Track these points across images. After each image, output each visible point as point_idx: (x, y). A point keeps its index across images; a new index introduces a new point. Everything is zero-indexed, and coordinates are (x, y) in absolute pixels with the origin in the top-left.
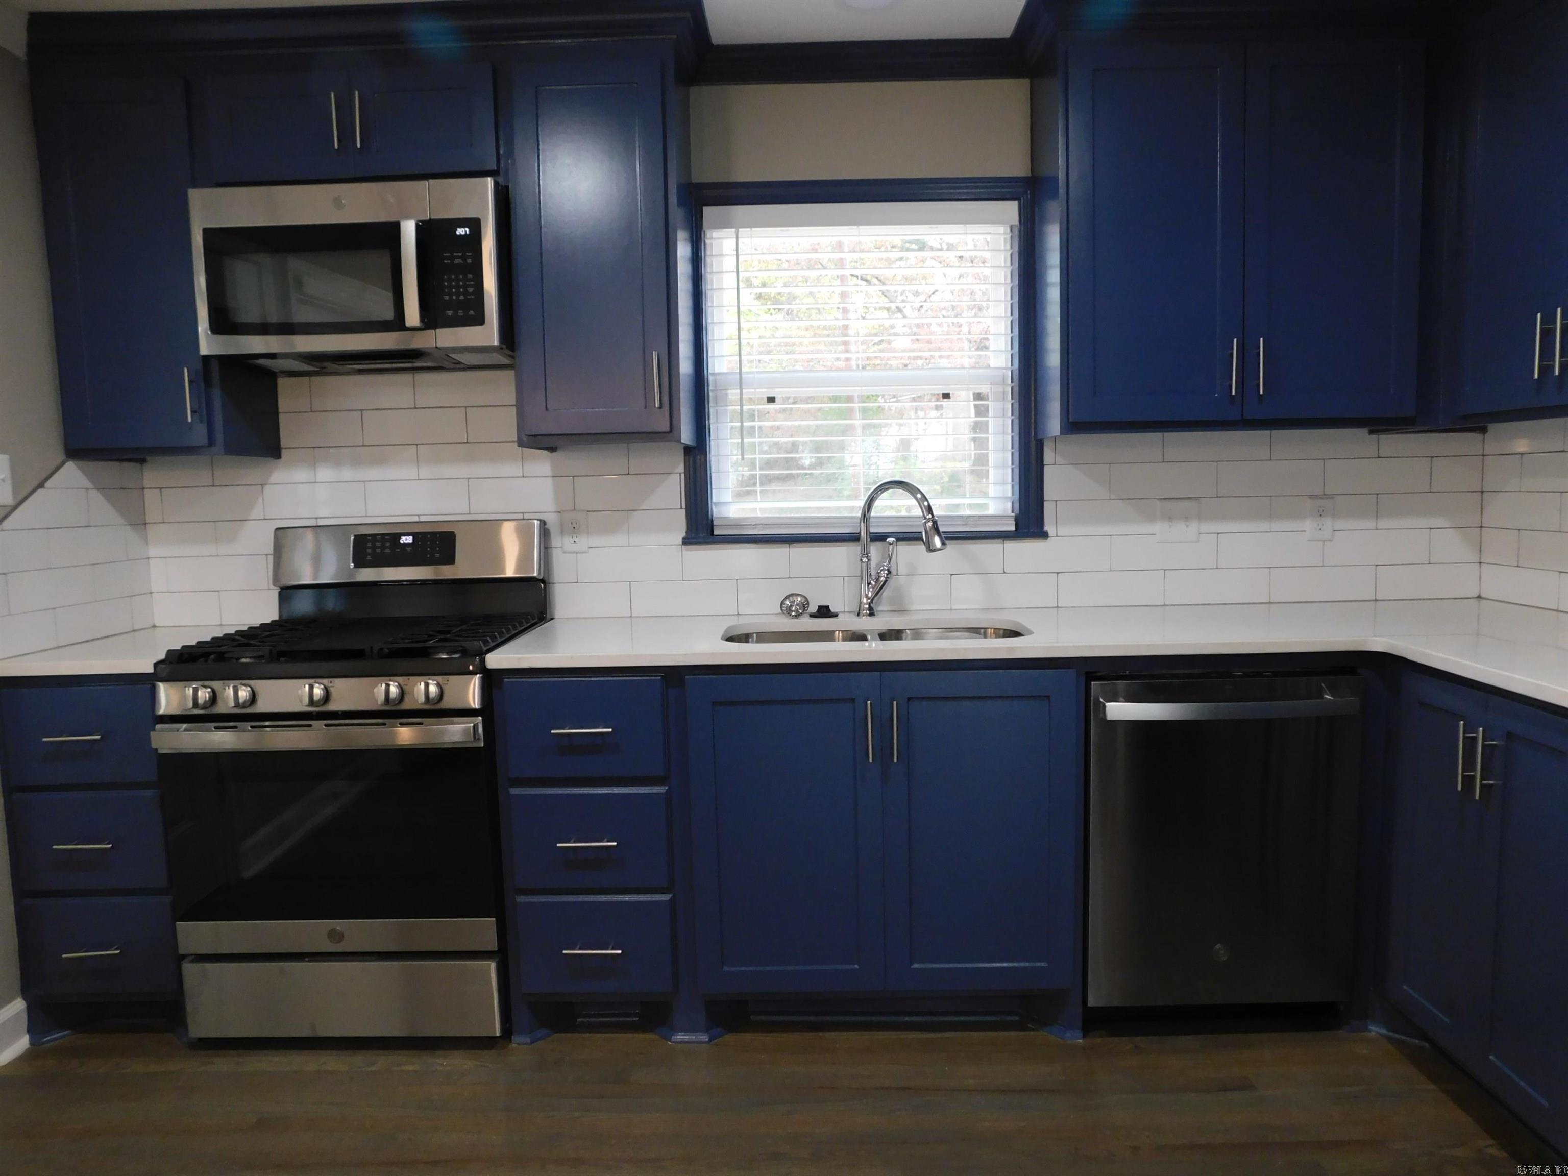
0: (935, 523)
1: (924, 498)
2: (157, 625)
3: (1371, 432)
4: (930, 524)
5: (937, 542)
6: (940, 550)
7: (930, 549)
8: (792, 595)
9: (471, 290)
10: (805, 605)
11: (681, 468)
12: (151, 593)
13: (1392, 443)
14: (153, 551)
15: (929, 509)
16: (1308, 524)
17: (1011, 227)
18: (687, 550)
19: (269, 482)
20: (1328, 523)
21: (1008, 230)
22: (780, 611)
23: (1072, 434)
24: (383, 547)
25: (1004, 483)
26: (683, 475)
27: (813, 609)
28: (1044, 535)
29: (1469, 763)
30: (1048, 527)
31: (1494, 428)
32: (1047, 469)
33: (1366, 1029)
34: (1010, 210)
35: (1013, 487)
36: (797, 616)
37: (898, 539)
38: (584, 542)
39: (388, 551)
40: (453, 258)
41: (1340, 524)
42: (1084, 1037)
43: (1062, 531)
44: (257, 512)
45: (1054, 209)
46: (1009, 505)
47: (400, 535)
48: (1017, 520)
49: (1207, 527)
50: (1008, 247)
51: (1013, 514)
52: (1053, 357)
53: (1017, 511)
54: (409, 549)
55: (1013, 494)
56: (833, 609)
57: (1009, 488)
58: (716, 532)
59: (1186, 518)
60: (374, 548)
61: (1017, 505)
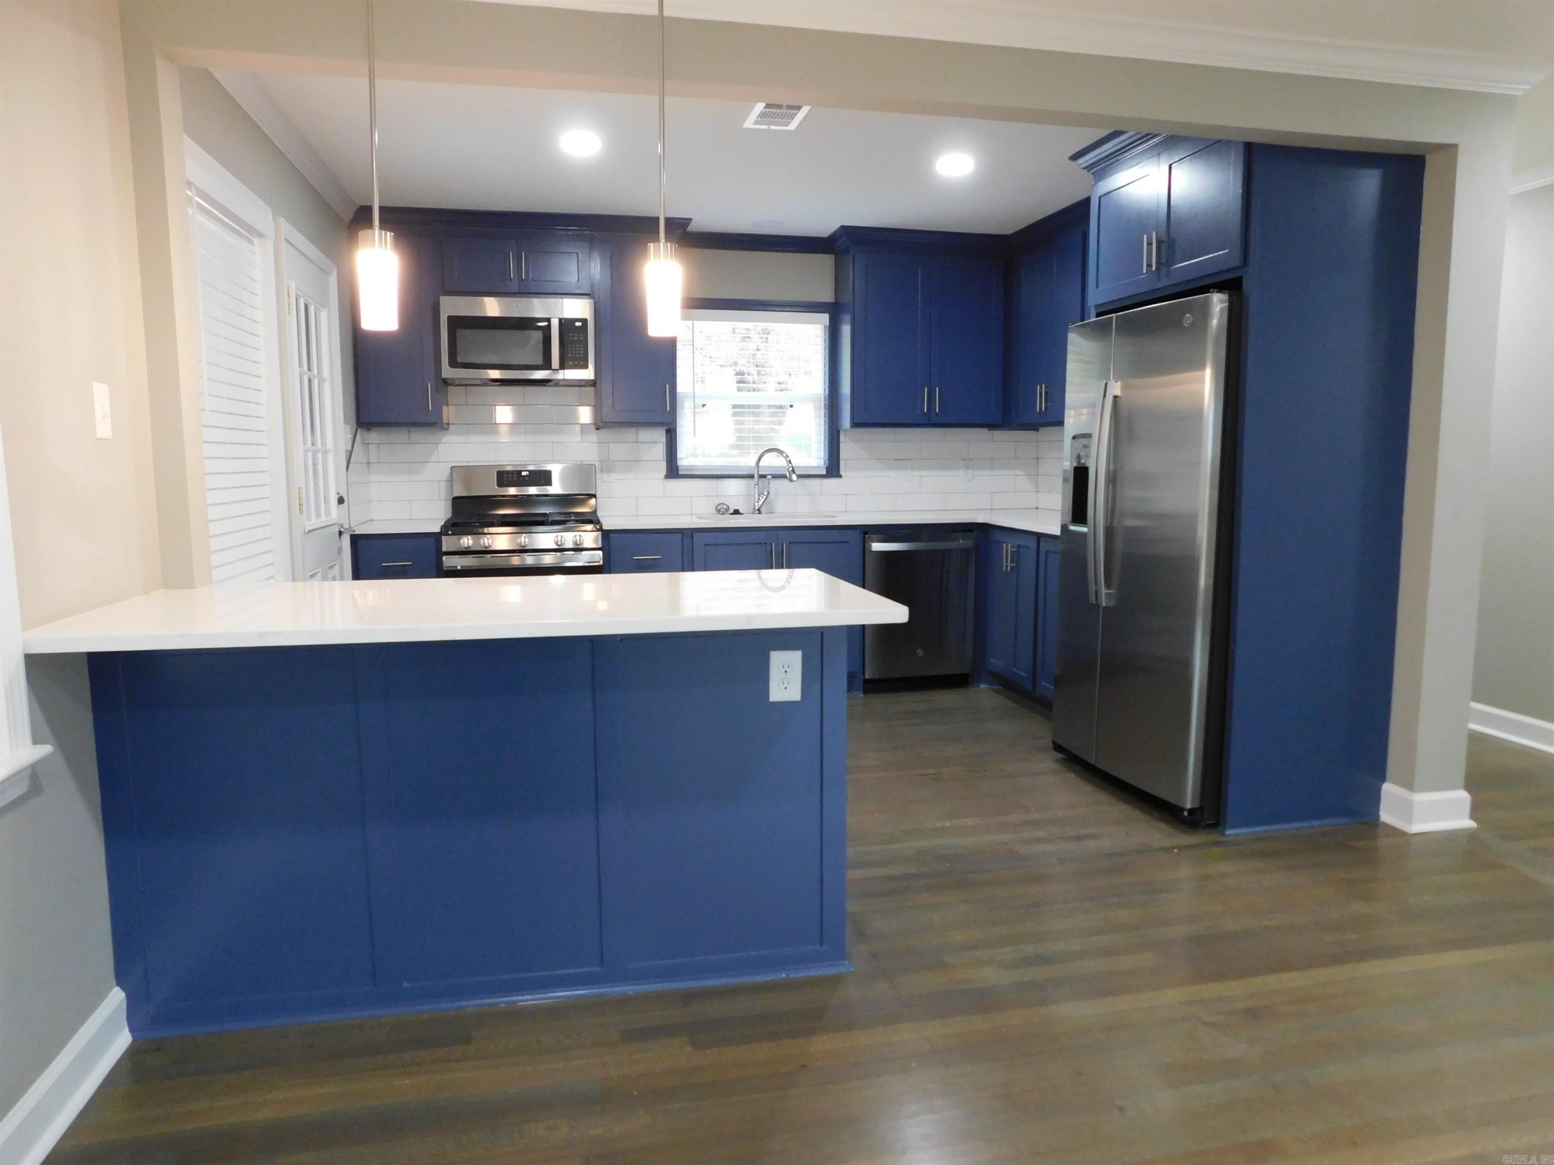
0: (793, 468)
1: (787, 456)
2: (373, 519)
3: (989, 430)
4: (791, 469)
5: (794, 477)
6: (795, 481)
7: (791, 480)
8: (722, 504)
9: (582, 352)
10: (727, 510)
11: (664, 440)
12: (370, 501)
13: (999, 435)
14: (374, 478)
15: (790, 462)
16: (961, 473)
17: (825, 326)
18: (667, 481)
19: (442, 442)
20: (970, 472)
21: (823, 327)
22: (715, 512)
23: (856, 428)
24: (513, 477)
25: (820, 451)
26: (665, 444)
27: (731, 511)
28: (840, 476)
29: (1007, 561)
30: (842, 473)
31: (1042, 429)
32: (841, 445)
33: (979, 686)
34: (825, 318)
35: (824, 453)
36: (723, 514)
37: (773, 477)
38: (614, 476)
39: (515, 479)
40: (573, 337)
41: (976, 473)
42: (864, 693)
43: (848, 474)
44: (434, 458)
45: (847, 318)
46: (822, 462)
47: (521, 472)
48: (827, 468)
49: (916, 473)
50: (823, 335)
51: (825, 466)
52: (846, 388)
53: (827, 464)
54: (527, 478)
55: (825, 456)
56: (741, 511)
57: (822, 454)
58: (680, 473)
59: (906, 469)
60: (508, 477)
61: (827, 462)
